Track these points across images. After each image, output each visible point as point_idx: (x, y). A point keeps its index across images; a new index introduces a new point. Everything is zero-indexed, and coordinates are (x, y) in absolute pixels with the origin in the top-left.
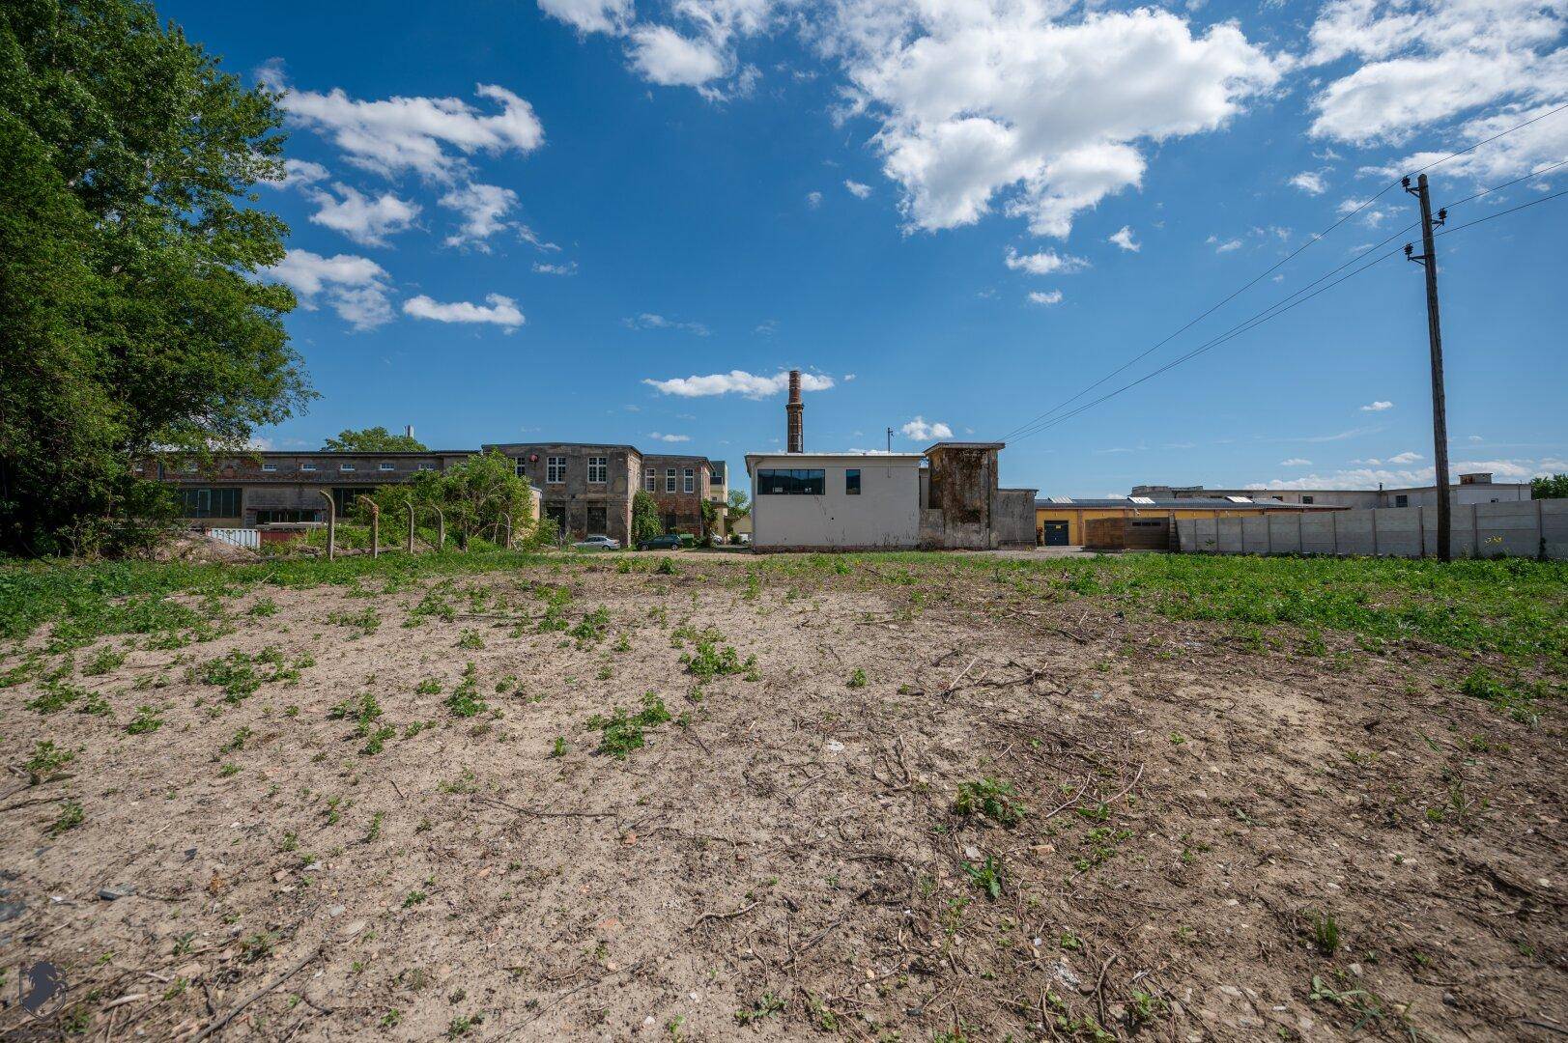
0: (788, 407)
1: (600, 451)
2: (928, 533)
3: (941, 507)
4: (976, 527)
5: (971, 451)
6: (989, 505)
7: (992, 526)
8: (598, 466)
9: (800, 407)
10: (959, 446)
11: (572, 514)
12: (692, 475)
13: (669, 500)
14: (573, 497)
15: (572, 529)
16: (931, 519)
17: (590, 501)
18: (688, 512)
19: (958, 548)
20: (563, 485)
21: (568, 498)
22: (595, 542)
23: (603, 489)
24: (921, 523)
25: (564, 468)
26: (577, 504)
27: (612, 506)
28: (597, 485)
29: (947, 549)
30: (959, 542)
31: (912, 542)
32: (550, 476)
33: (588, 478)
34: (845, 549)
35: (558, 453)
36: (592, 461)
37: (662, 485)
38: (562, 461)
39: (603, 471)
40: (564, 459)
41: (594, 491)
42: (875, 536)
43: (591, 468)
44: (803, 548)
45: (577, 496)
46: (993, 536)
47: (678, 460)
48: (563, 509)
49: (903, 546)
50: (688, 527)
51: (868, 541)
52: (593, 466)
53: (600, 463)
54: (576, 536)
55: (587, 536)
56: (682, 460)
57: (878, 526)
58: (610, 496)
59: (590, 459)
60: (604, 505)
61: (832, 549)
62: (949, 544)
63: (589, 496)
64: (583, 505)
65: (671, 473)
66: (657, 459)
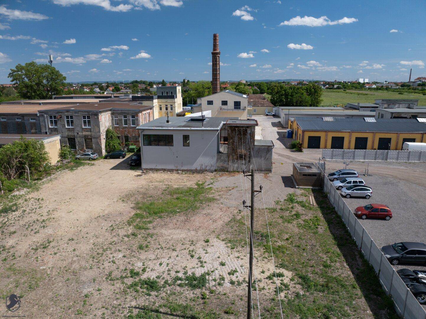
0: (213, 53)
1: (87, 113)
2: (220, 164)
4: (243, 162)
6: (250, 152)
7: (251, 162)
8: (87, 120)
9: (219, 53)
11: (78, 141)
12: (134, 118)
13: (125, 130)
14: (78, 134)
15: (79, 147)
16: (222, 158)
17: (85, 136)
18: (133, 135)
19: (234, 171)
20: (73, 128)
21: (76, 134)
22: (86, 156)
23: (90, 130)
24: (217, 160)
25: (73, 121)
26: (80, 137)
27: (94, 138)
28: (87, 128)
29: (229, 172)
30: (235, 169)
31: (213, 168)
32: (67, 124)
33: (83, 125)
34: (183, 171)
35: (69, 114)
36: (84, 117)
37: (122, 123)
38: (72, 117)
39: (89, 122)
40: (72, 116)
41: (86, 131)
42: (196, 166)
43: (84, 121)
44: (164, 170)
45: (79, 134)
46: (251, 167)
47: (128, 111)
48: (74, 139)
49: (209, 170)
50: (134, 142)
51: (193, 167)
52: (85, 120)
53: (88, 118)
54: (81, 150)
55: (85, 150)
56: (129, 111)
57: (198, 161)
58: (93, 134)
59: (83, 117)
60: (91, 137)
61: (177, 170)
62: (231, 169)
63: (84, 133)
64: (82, 137)
65: (125, 117)
66: (118, 110)
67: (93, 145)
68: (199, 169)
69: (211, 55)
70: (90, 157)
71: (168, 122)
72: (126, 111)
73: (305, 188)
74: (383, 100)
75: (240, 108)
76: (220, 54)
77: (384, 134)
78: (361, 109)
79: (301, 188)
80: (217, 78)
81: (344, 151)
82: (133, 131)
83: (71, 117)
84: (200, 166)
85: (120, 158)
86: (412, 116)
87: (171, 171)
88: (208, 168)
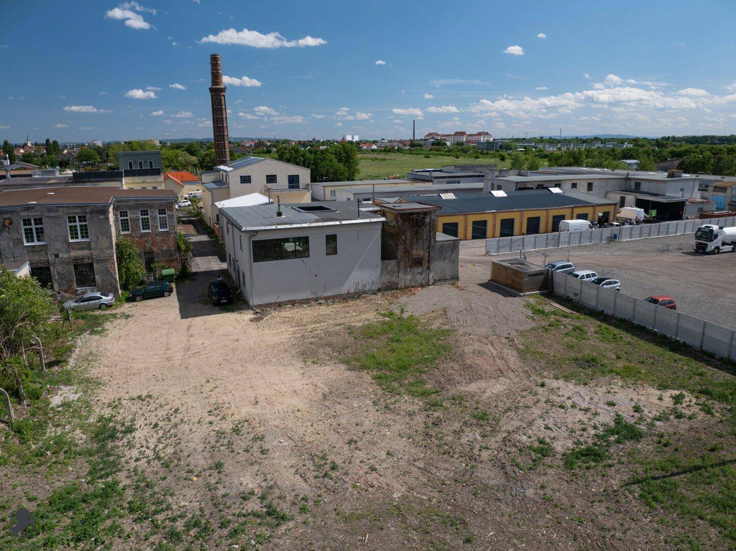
0: (211, 90)
1: (79, 210)
2: (386, 279)
3: (396, 258)
4: (420, 270)
5: (418, 214)
6: (429, 253)
7: (431, 269)
8: (78, 224)
9: (223, 90)
10: (411, 211)
11: (58, 273)
12: (165, 213)
13: (146, 239)
14: (57, 256)
15: (60, 285)
16: (389, 268)
17: (76, 259)
18: (165, 248)
19: (407, 287)
20: (43, 246)
21: (51, 258)
22: (91, 302)
23: (88, 246)
24: (382, 272)
25: (42, 229)
26: (62, 263)
27: (98, 261)
28: (79, 243)
29: (400, 289)
30: (408, 283)
31: (375, 287)
32: (27, 237)
33: (70, 237)
34: (326, 299)
35: (31, 215)
36: (72, 219)
37: (137, 226)
38: (38, 221)
39: (84, 229)
40: (40, 219)
41: (78, 249)
42: (349, 286)
43: (71, 227)
44: (293, 303)
45: (60, 256)
46: (431, 276)
47: (151, 200)
48: (48, 269)
49: (369, 290)
50: (167, 261)
51: (343, 290)
52: (73, 224)
53: (80, 221)
54: (66, 292)
55: (77, 290)
56: (154, 200)
57: (351, 278)
58: (95, 253)
59: (69, 218)
60: (90, 261)
61: (316, 300)
62: (402, 285)
63: (74, 254)
64: (68, 263)
65: (144, 213)
66: (129, 201)
67: (97, 277)
68: (352, 291)
69: (209, 94)
70: (102, 301)
71: (279, 214)
72: (147, 200)
73: (532, 295)
74: (456, 167)
75: (298, 187)
76: (225, 91)
77: (533, 212)
78: (435, 180)
79: (528, 295)
80: (224, 135)
81: (511, 240)
82: (163, 241)
83: (35, 220)
84: (355, 286)
85: (164, 296)
86: (538, 185)
87: (307, 301)
88: (367, 288)
